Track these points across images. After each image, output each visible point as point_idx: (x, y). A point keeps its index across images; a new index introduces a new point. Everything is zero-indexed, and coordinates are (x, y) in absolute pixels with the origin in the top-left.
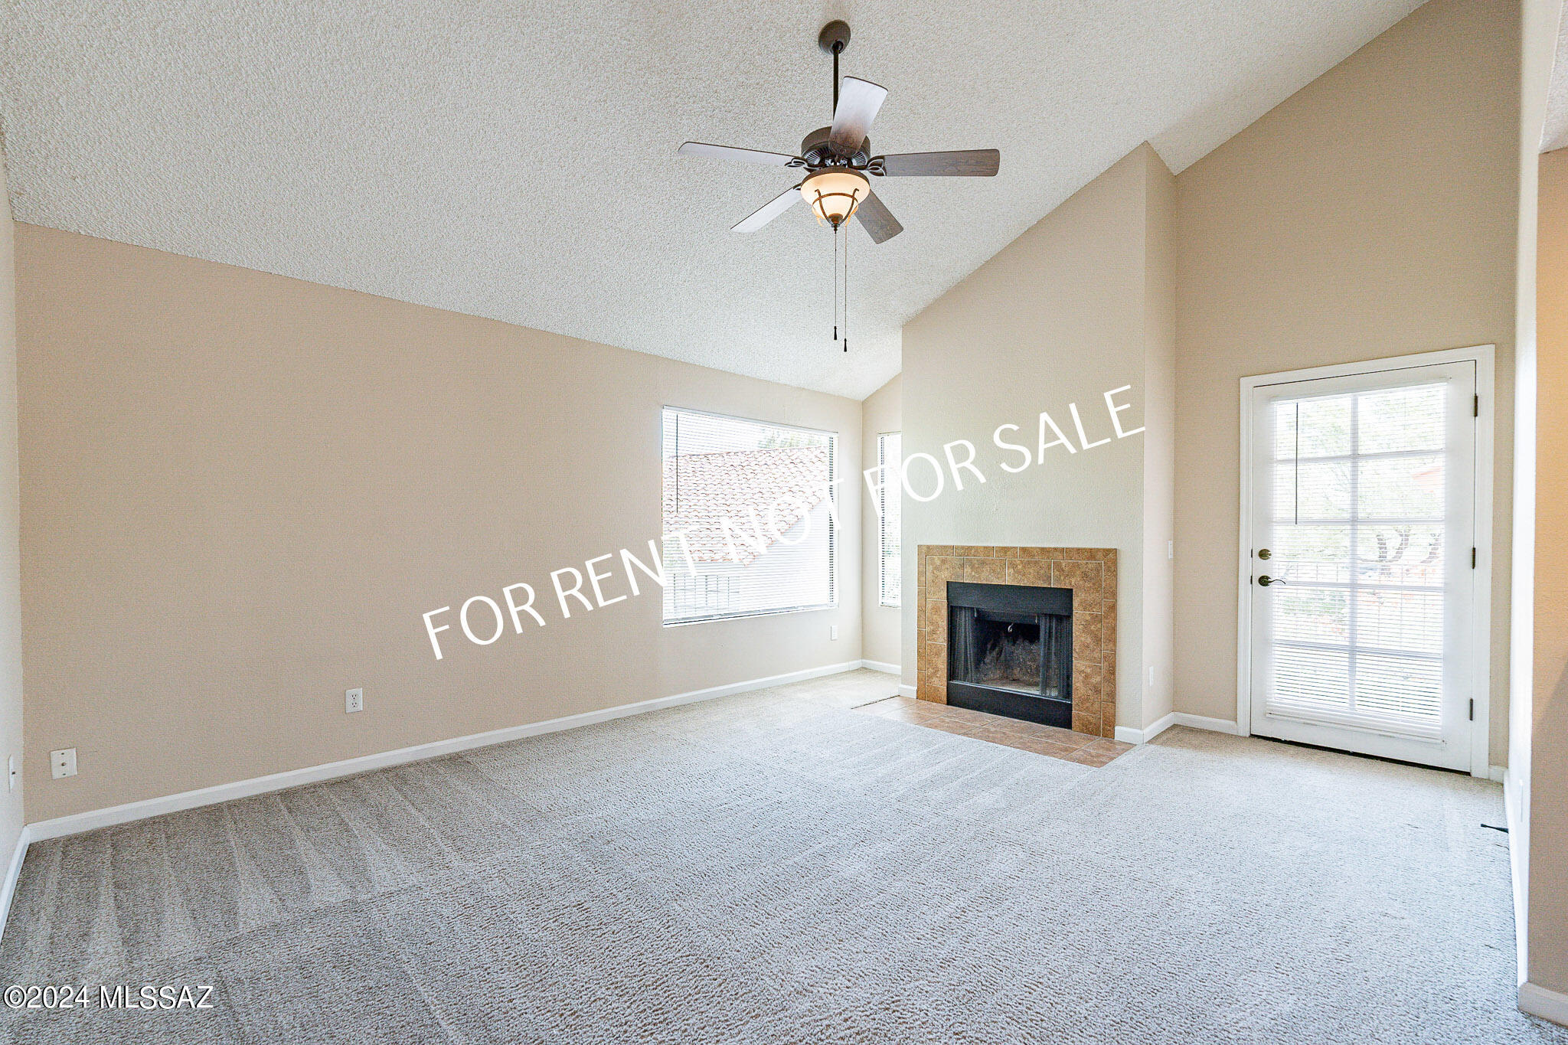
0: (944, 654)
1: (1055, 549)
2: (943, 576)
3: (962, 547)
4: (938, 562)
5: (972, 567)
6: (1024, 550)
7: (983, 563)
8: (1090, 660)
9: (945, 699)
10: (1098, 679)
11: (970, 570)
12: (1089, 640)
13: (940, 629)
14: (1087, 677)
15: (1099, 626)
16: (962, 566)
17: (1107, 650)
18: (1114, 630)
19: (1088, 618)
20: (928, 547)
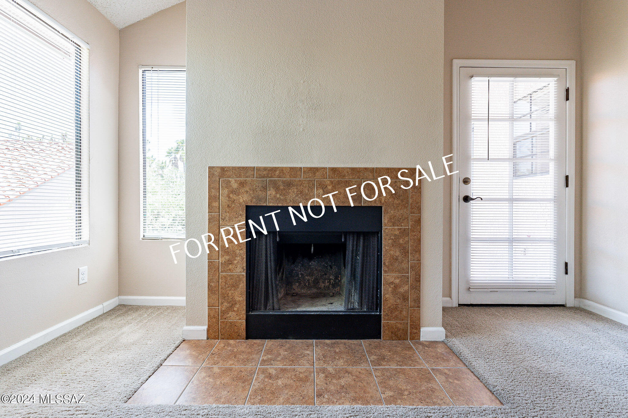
0: (243, 285)
1: (366, 169)
2: (241, 200)
3: (265, 169)
4: (235, 185)
5: (277, 189)
6: (334, 170)
7: (289, 185)
8: (399, 271)
9: (244, 334)
10: (406, 288)
11: (274, 193)
12: (398, 253)
13: (238, 258)
14: (396, 287)
15: (406, 239)
16: (265, 188)
17: (414, 260)
18: (419, 241)
19: (397, 232)
20: (223, 169)
